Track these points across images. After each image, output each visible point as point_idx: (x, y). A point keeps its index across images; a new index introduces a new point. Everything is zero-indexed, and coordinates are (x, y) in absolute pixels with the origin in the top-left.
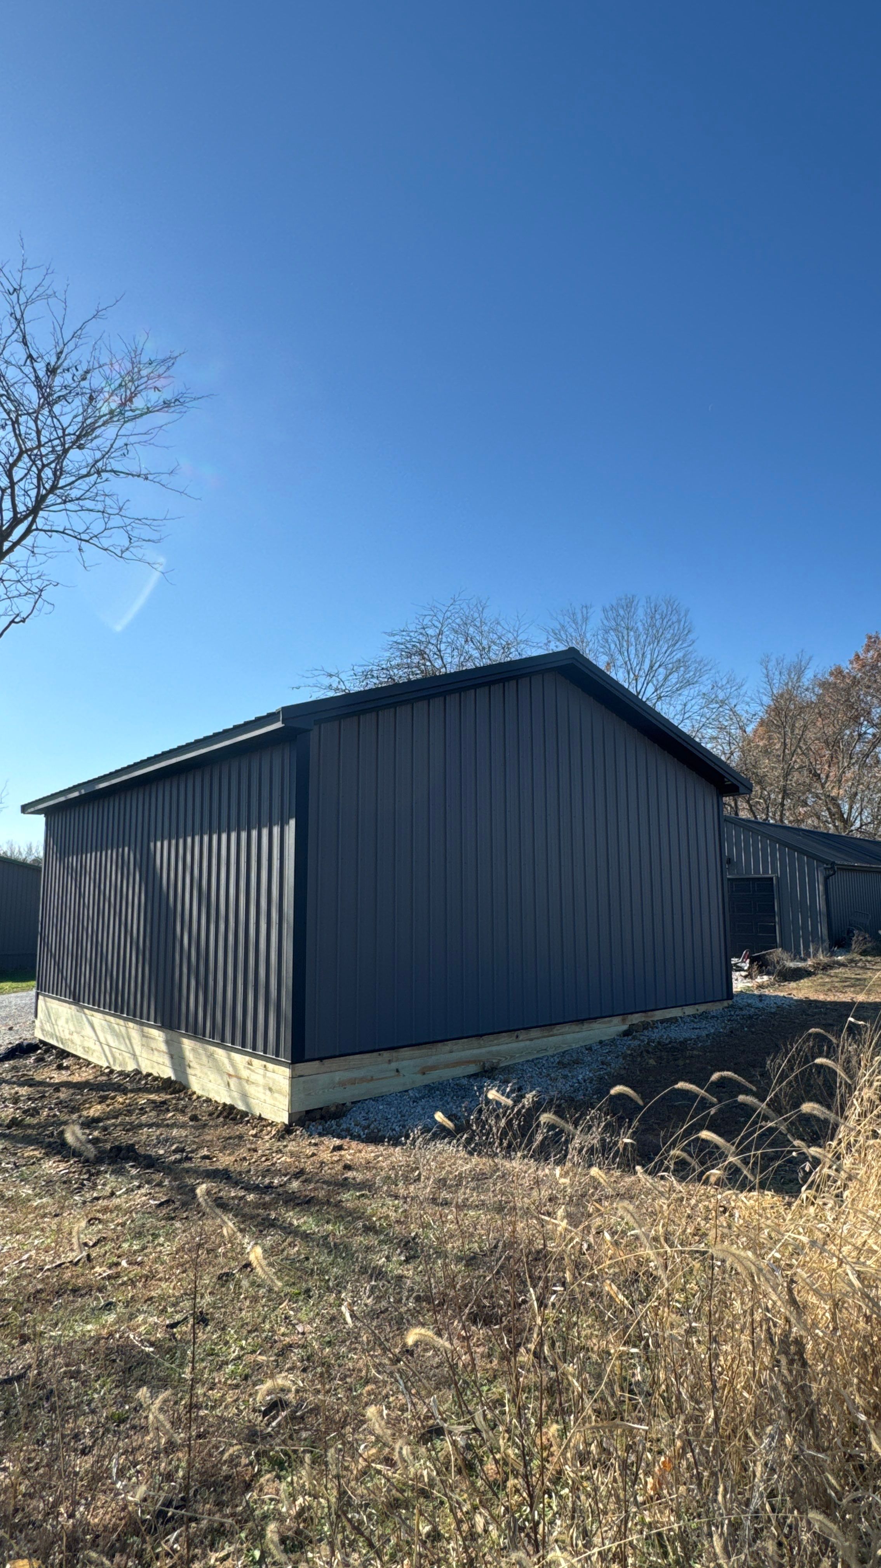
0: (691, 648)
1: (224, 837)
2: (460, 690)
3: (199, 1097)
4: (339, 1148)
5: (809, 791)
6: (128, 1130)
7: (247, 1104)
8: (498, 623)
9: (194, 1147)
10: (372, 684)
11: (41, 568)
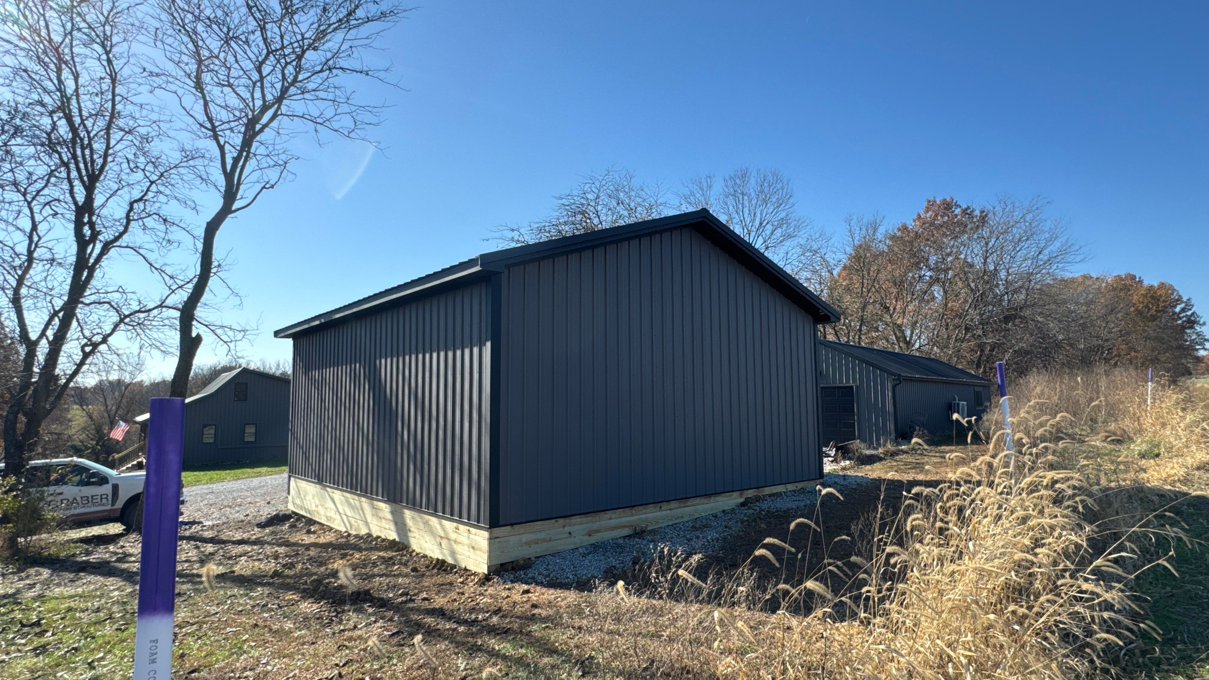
0: (791, 210)
1: (435, 355)
2: (617, 242)
3: (417, 554)
4: (527, 592)
5: (881, 320)
6: (364, 579)
7: (455, 559)
8: (642, 190)
9: (416, 591)
10: (544, 238)
11: (285, 145)
